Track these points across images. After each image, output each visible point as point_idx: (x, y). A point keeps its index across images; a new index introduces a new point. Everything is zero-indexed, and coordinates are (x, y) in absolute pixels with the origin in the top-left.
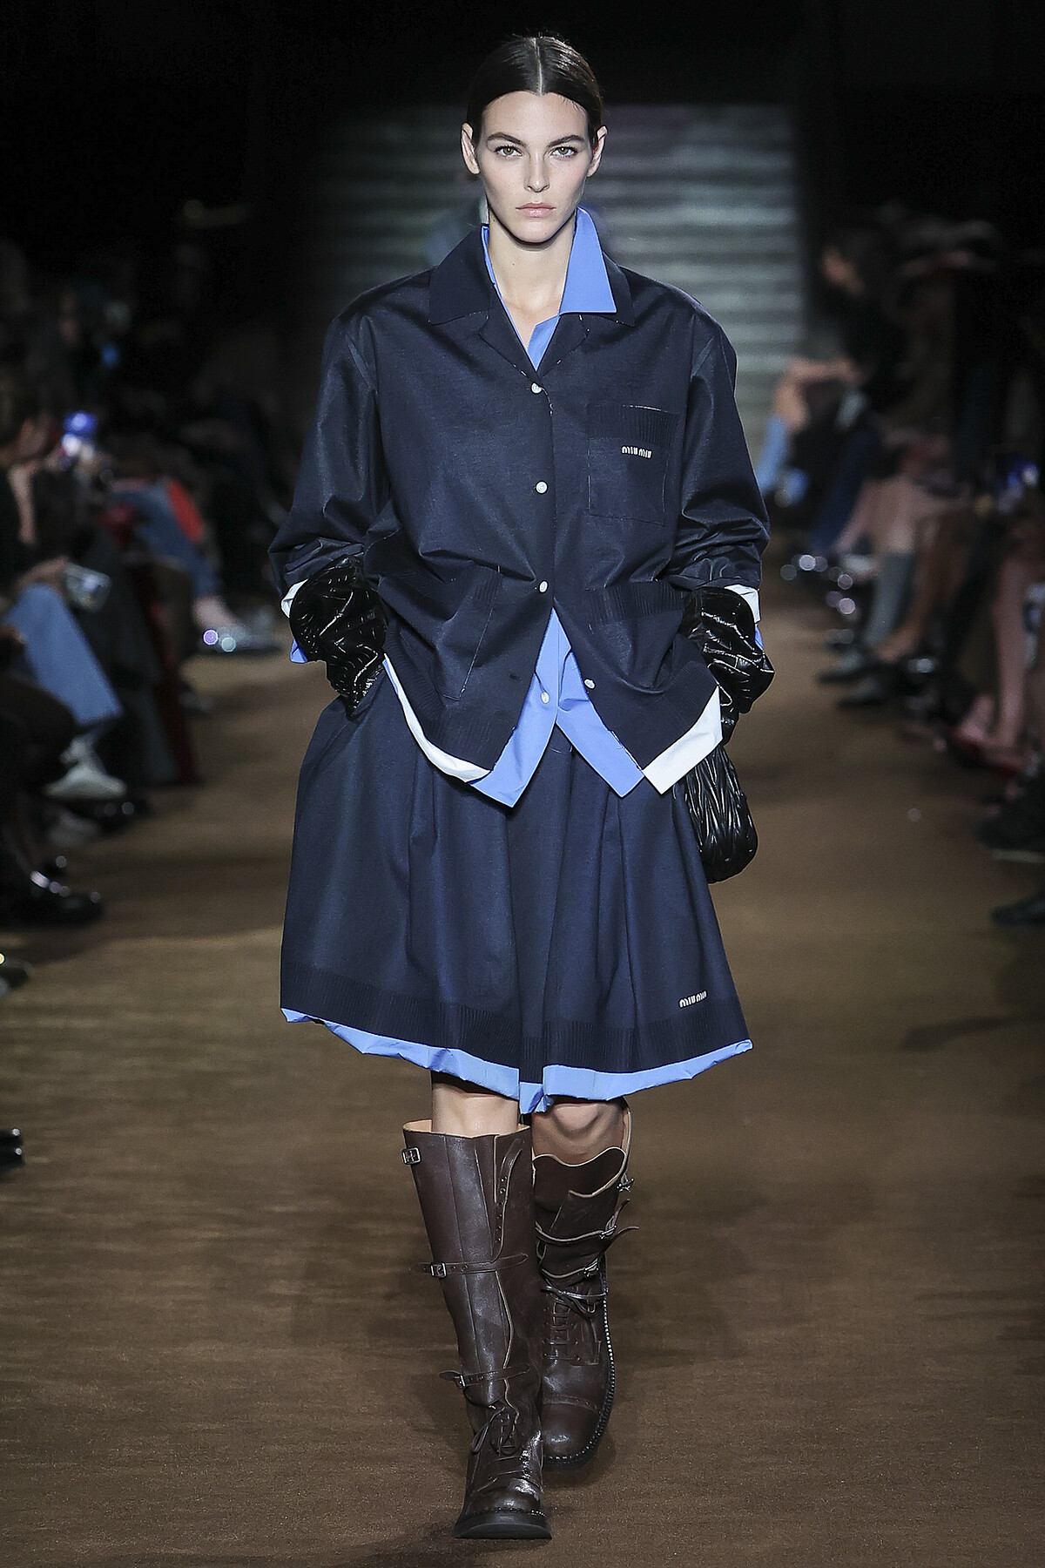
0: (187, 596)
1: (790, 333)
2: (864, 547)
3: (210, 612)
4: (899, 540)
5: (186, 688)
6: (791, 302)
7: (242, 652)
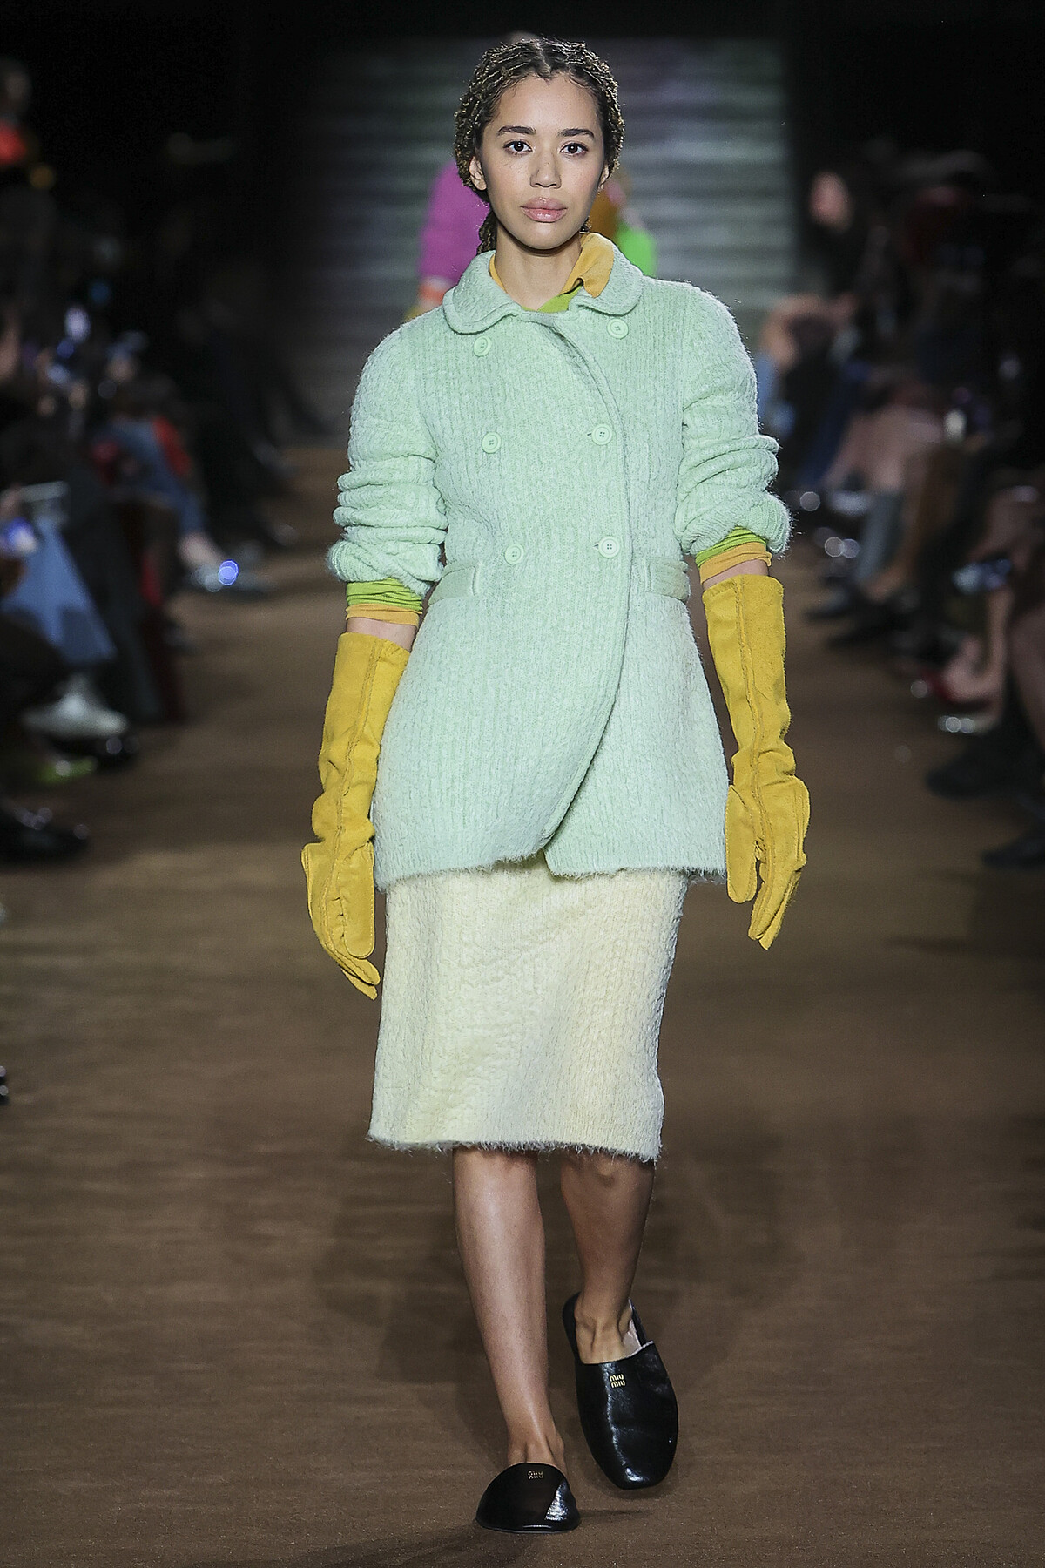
0: (173, 533)
1: (779, 269)
2: (856, 484)
3: (197, 551)
4: (889, 476)
5: (171, 625)
6: (780, 238)
7: (232, 594)
